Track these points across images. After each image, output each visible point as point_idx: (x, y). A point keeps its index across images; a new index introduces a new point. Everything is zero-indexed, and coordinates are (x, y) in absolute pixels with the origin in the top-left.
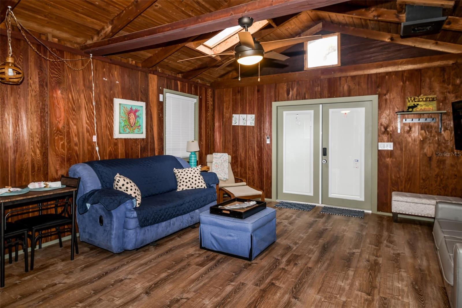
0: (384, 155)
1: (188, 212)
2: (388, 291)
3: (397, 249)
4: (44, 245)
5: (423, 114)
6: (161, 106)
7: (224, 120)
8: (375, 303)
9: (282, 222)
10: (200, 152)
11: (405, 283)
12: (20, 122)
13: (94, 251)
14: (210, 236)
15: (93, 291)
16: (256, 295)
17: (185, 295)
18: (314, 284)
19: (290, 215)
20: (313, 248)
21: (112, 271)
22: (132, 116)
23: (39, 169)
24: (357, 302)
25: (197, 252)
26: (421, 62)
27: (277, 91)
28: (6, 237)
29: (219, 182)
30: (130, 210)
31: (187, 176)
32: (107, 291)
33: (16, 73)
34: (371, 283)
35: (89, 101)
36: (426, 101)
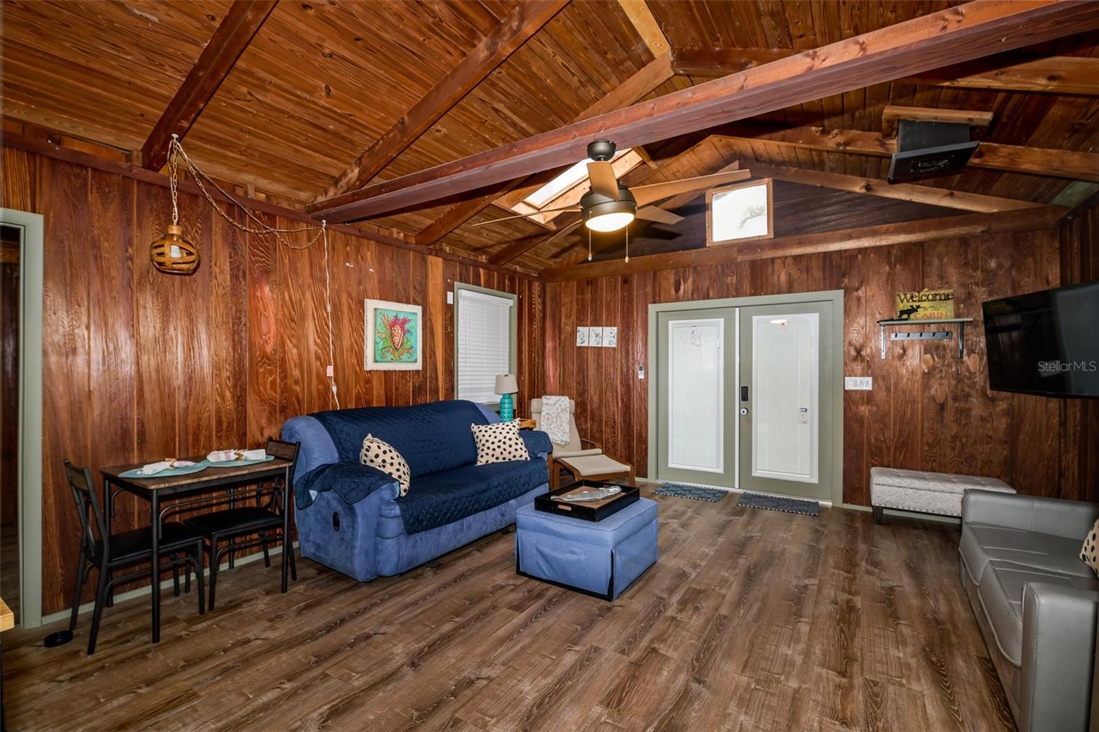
0: (856, 399)
1: (495, 505)
2: (879, 667)
3: (887, 577)
4: (239, 562)
5: (929, 324)
6: (450, 313)
7: (563, 337)
8: (855, 692)
9: (666, 524)
10: (520, 395)
11: (910, 649)
12: (196, 342)
13: (324, 576)
14: (535, 551)
15: (315, 657)
16: (622, 675)
17: (485, 672)
18: (734, 652)
19: (683, 509)
20: (727, 575)
21: (352, 617)
22: (398, 330)
23: (230, 425)
24: (821, 690)
25: (511, 582)
26: (923, 229)
27: (657, 284)
28: (161, 551)
29: (552, 448)
30: (389, 503)
31: (495, 437)
32: (339, 657)
33: (187, 254)
34: (845, 649)
35: (320, 304)
36: (934, 300)
